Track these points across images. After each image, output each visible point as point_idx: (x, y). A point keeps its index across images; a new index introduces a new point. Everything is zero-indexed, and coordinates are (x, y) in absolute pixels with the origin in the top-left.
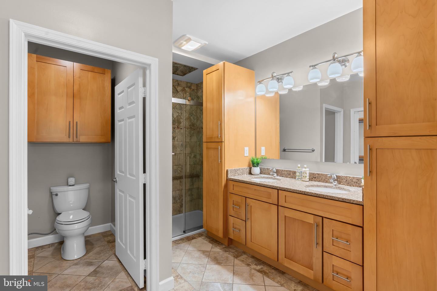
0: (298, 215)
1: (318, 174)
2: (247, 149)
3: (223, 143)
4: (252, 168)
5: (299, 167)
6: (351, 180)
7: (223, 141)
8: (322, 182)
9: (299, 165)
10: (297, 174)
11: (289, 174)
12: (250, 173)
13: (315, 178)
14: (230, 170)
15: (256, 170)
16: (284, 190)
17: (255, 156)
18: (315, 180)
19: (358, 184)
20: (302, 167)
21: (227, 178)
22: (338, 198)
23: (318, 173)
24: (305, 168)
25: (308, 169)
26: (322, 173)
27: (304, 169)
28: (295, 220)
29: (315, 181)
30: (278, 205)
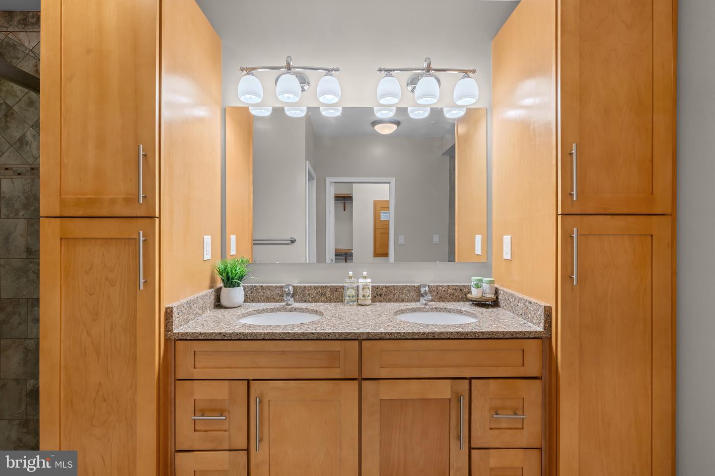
0: (413, 390)
1: (387, 287)
2: (208, 239)
3: (157, 220)
4: (224, 289)
5: (351, 277)
6: (444, 290)
7: (157, 215)
8: (394, 301)
9: (351, 273)
10: (349, 292)
11: (323, 295)
12: (218, 304)
13: (380, 295)
14: (178, 307)
15: (237, 295)
16: (380, 339)
17: (222, 258)
18: (381, 299)
19: (456, 297)
20: (357, 276)
21: (166, 335)
22: (503, 334)
23: (388, 285)
24: (365, 278)
25: (369, 280)
26: (394, 285)
27: (361, 281)
28: (404, 403)
29: (381, 301)
30: (360, 380)
